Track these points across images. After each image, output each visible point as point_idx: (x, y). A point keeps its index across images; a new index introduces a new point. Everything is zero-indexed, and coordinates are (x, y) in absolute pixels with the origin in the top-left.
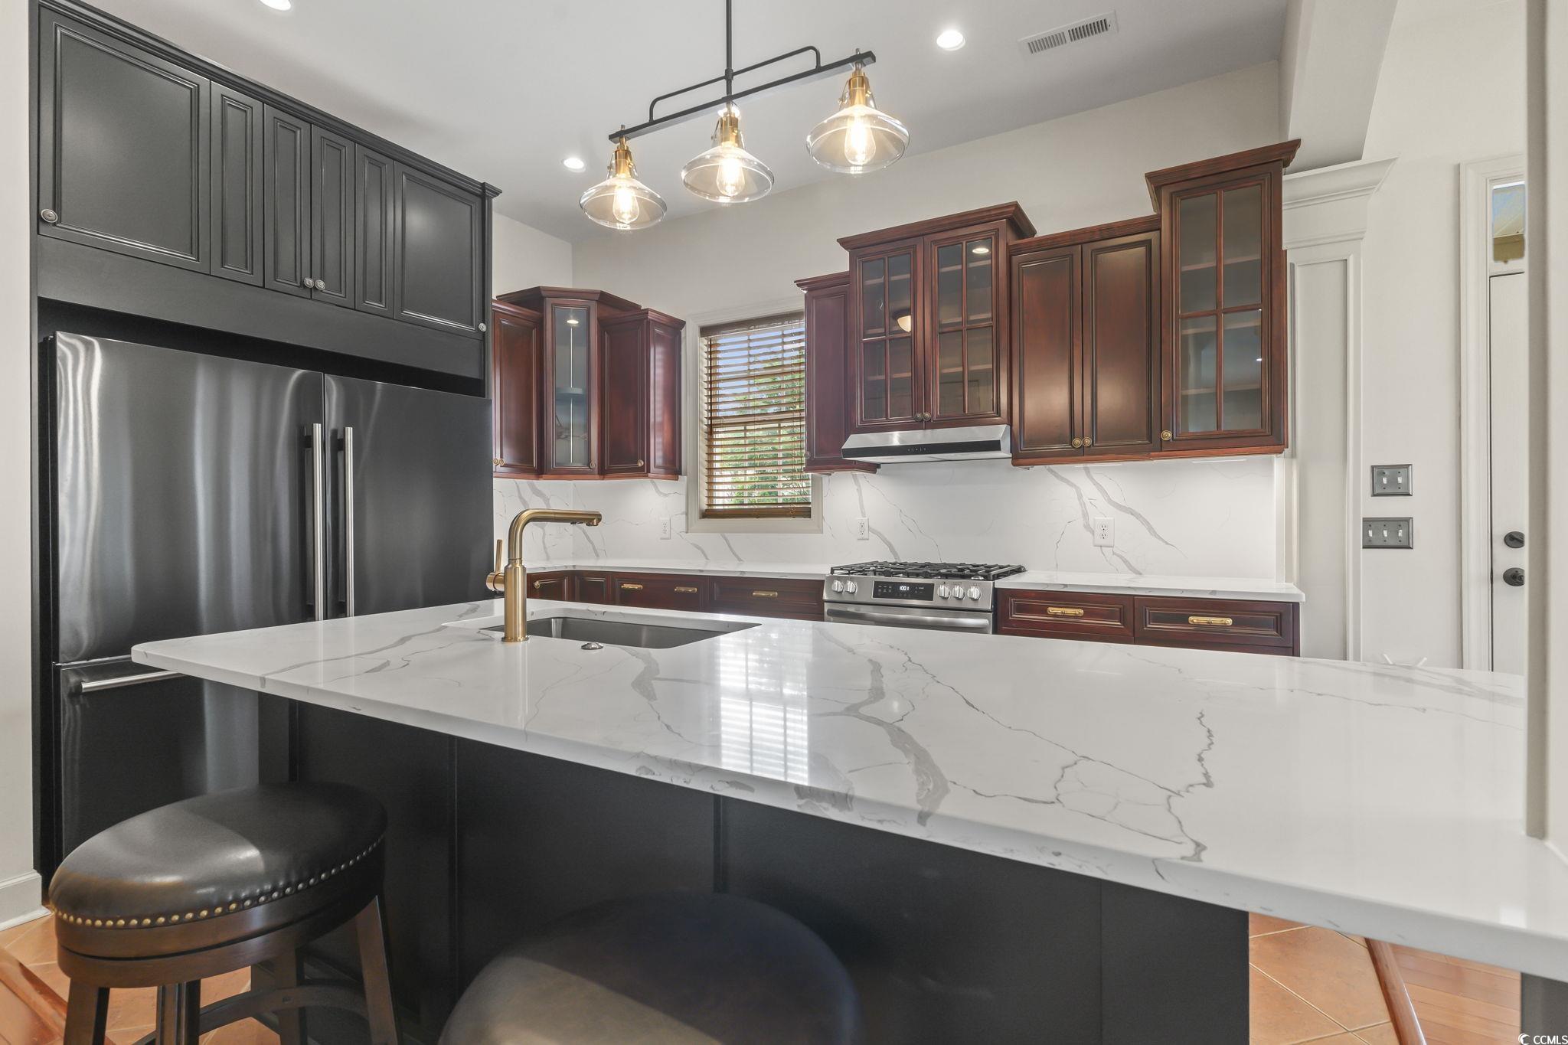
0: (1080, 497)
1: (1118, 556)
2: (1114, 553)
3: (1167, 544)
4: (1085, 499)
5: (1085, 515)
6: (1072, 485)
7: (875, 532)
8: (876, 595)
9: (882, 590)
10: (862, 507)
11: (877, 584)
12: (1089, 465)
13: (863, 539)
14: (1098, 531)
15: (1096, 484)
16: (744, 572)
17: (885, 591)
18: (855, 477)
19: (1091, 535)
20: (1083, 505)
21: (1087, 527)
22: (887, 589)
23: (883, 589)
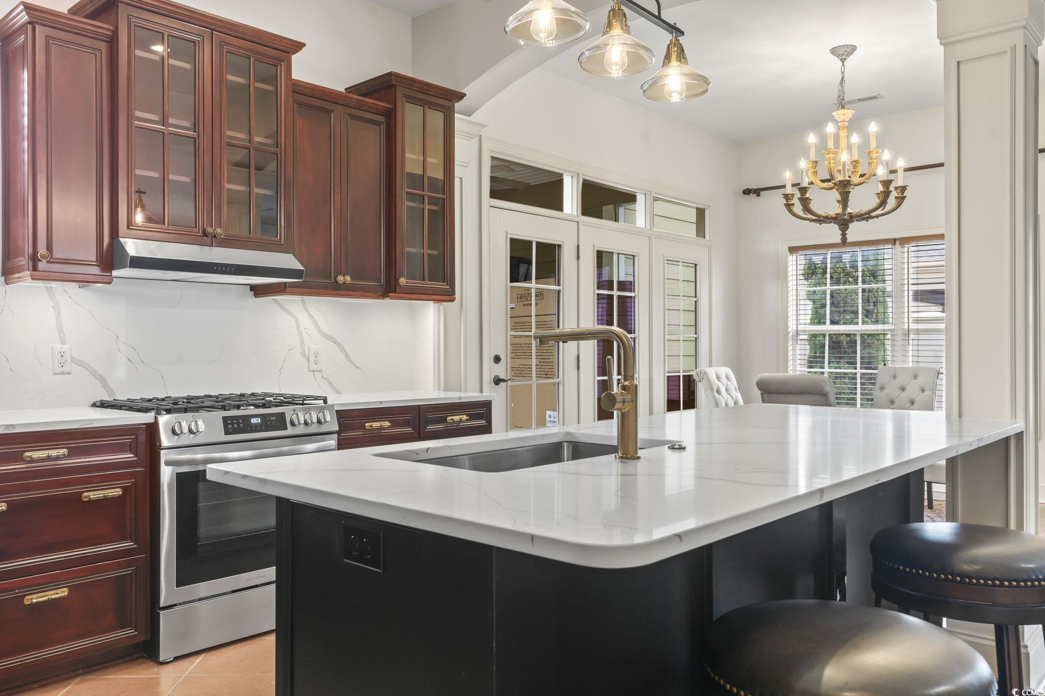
0: (298, 326)
1: (326, 379)
2: (323, 377)
3: (357, 367)
4: (302, 329)
5: (302, 343)
6: (292, 315)
7: (79, 363)
8: (227, 432)
9: (233, 426)
10: (60, 330)
11: (225, 419)
12: (305, 297)
13: (62, 373)
14: (312, 358)
15: (310, 315)
16: (13, 426)
17: (236, 426)
18: (49, 290)
19: (306, 361)
20: (300, 333)
21: (303, 354)
22: (238, 423)
23: (233, 424)
